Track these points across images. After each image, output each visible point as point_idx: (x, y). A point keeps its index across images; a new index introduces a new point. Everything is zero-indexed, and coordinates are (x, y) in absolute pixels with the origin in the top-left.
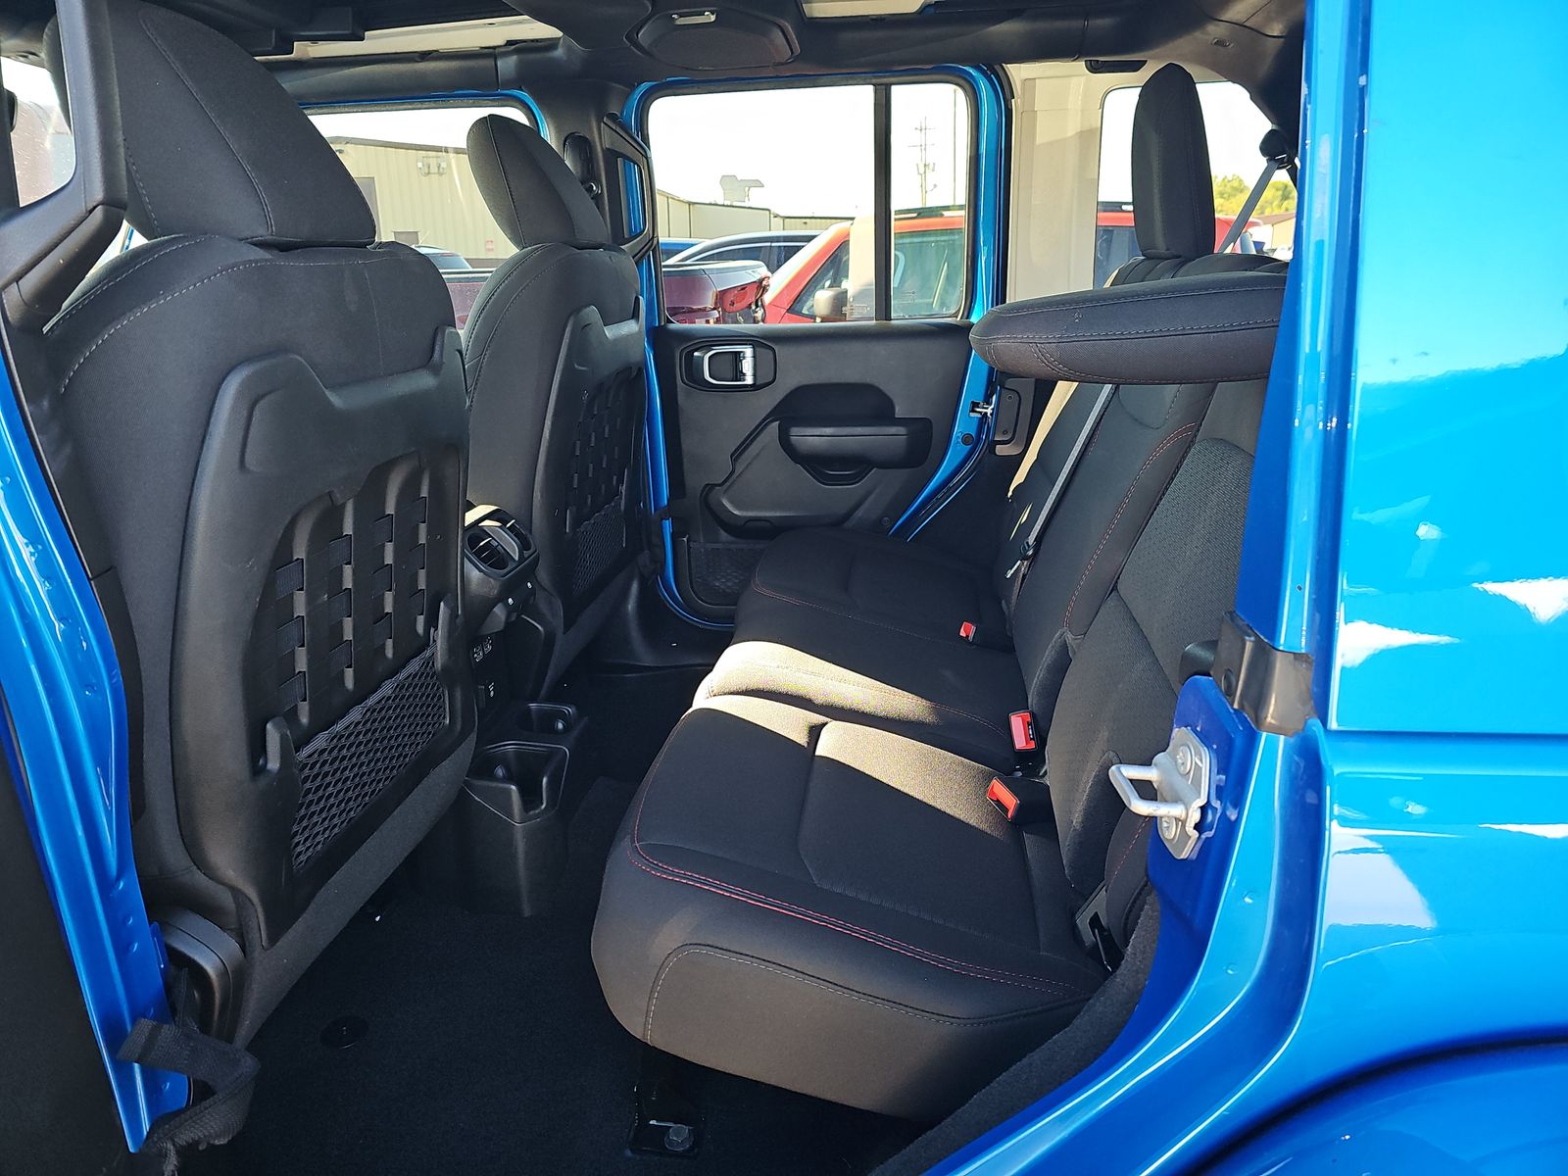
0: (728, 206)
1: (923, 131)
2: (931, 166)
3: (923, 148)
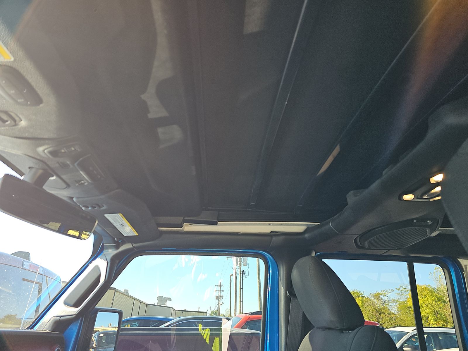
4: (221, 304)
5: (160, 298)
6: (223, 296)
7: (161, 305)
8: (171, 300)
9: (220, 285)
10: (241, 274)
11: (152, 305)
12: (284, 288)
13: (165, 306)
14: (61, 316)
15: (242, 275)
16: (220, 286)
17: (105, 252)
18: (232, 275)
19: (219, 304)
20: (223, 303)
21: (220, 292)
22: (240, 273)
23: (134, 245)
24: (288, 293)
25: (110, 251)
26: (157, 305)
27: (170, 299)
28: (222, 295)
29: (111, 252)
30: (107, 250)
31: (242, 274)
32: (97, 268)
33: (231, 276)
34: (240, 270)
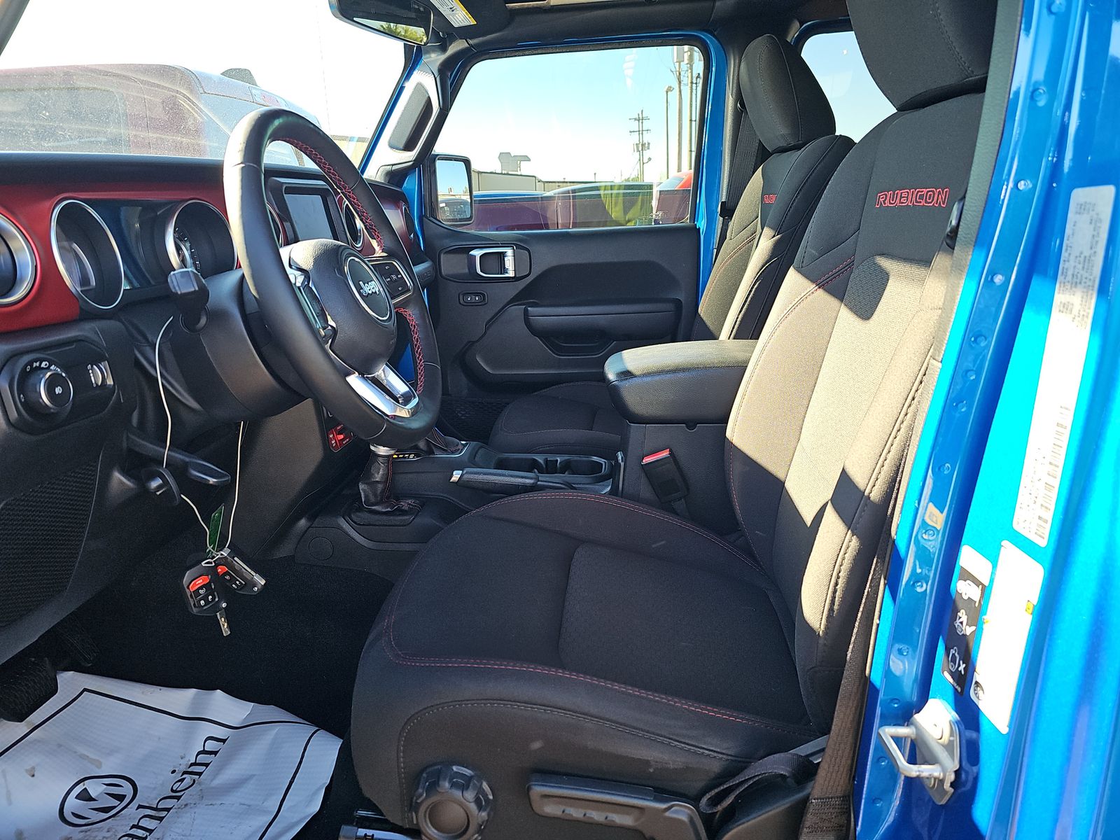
0: (504, 174)
1: (641, 121)
2: (646, 145)
3: (640, 132)
4: (645, 161)
5: (504, 156)
6: (649, 144)
7: (510, 173)
8: (530, 160)
9: (641, 117)
10: (692, 83)
11: (491, 173)
12: (734, 96)
13: (519, 173)
14: (393, 165)
15: (697, 87)
16: (640, 119)
17: (425, 58)
18: (669, 89)
19: (642, 163)
20: (650, 159)
21: (641, 135)
22: (690, 81)
23: (471, 42)
24: (738, 105)
25: (433, 55)
26: (502, 174)
27: (527, 159)
28: (645, 141)
29: (435, 59)
30: (428, 56)
31: (696, 83)
32: (420, 87)
33: (667, 92)
34: (690, 75)
